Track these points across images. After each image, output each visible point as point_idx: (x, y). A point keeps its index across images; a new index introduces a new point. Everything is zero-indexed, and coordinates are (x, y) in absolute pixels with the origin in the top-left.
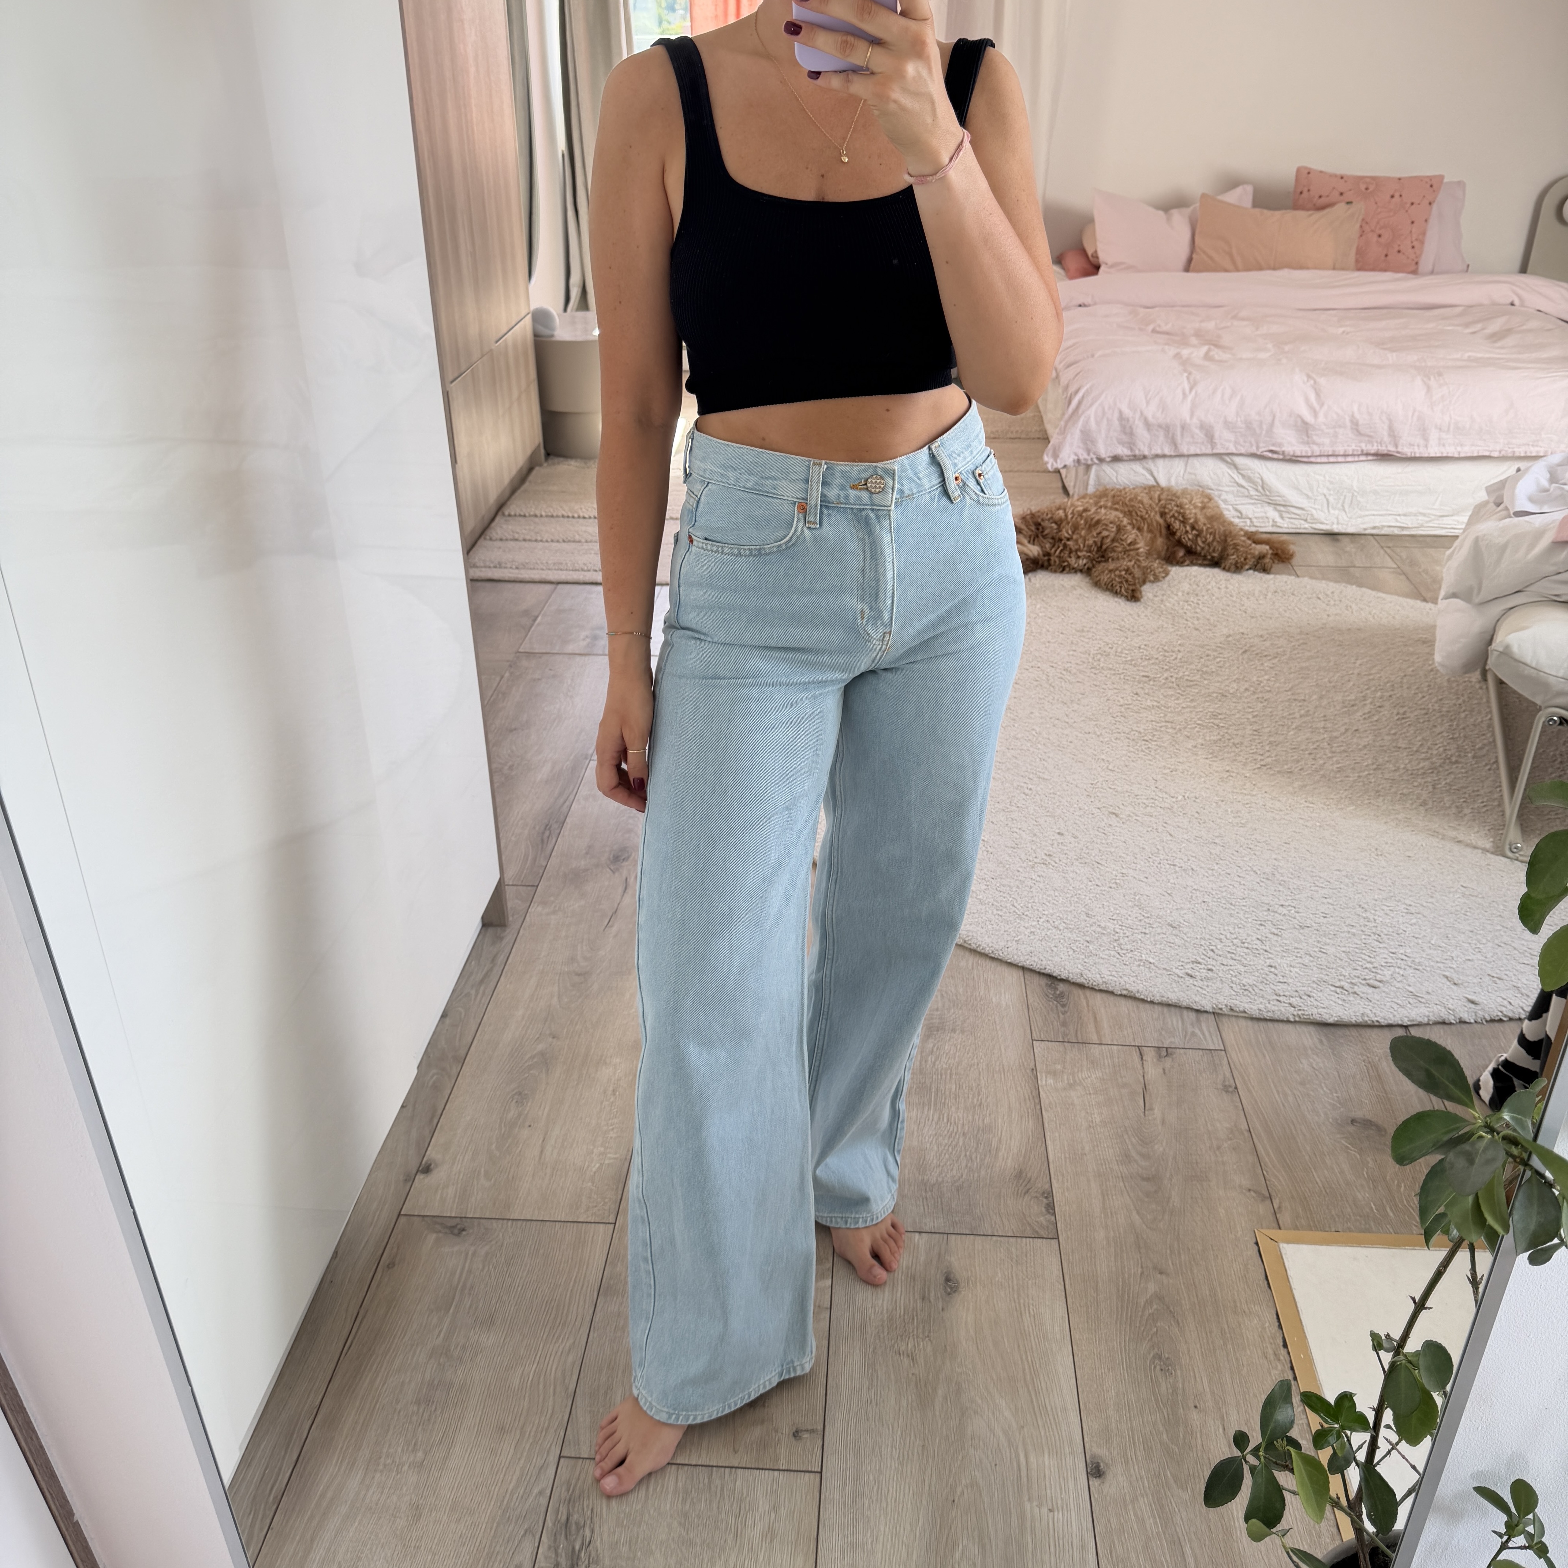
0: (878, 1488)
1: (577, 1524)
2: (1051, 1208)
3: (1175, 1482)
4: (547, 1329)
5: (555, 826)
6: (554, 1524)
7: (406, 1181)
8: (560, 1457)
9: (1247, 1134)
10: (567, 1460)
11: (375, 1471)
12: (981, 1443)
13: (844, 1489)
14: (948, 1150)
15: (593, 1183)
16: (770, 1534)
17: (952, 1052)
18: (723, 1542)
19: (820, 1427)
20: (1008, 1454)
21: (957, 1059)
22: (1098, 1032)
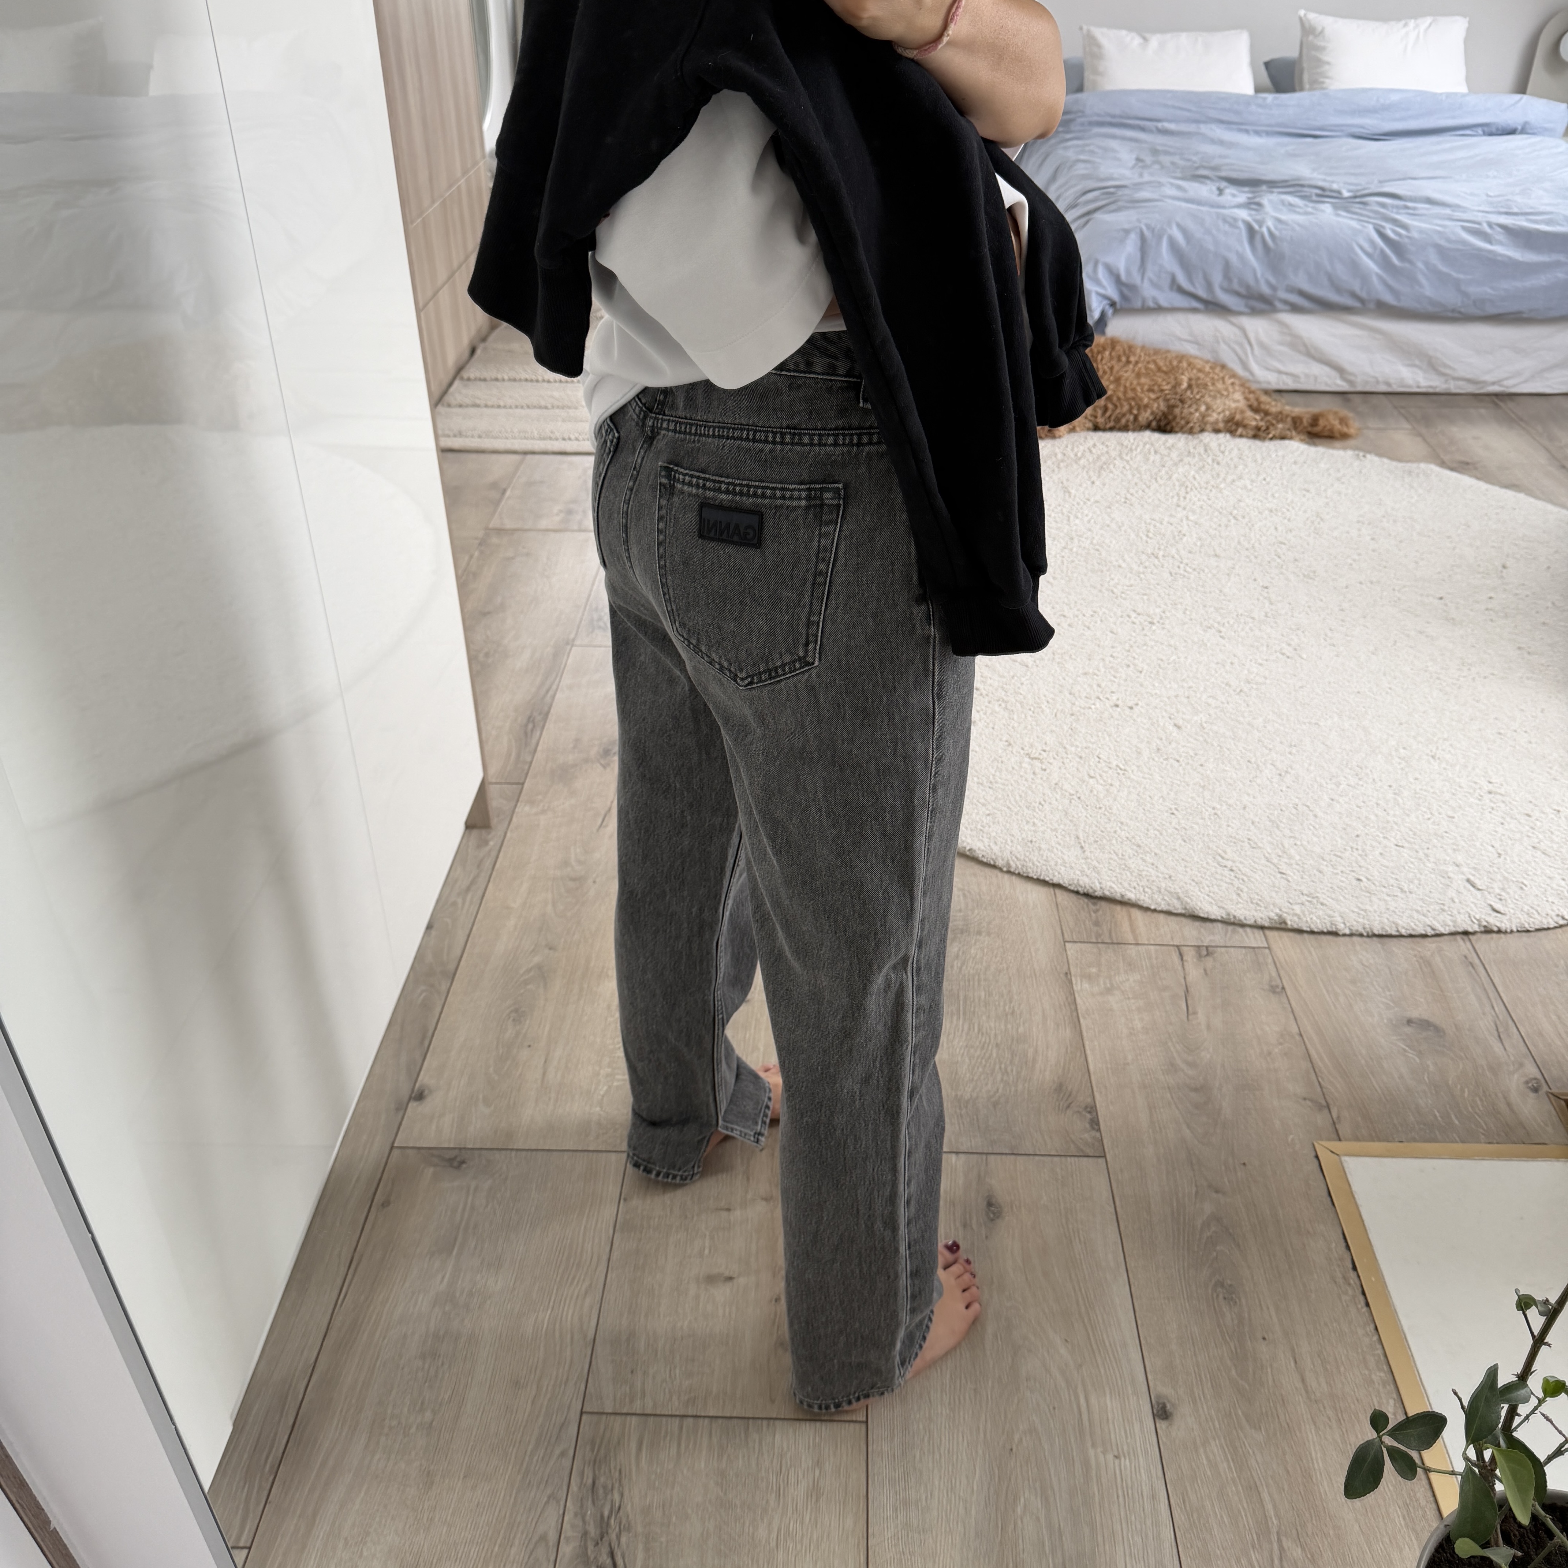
0: (929, 1438)
1: (605, 1487)
2: (1095, 1123)
3: (1248, 1421)
4: (561, 1270)
5: (539, 718)
6: (580, 1488)
7: (398, 1109)
8: (582, 1413)
9: (1298, 1038)
10: (589, 1415)
11: (380, 1434)
12: (1037, 1385)
13: (892, 1439)
14: (981, 1063)
15: (601, 1107)
16: (815, 1492)
17: (978, 957)
18: (764, 1502)
20: (1067, 1395)
21: (984, 964)
22: (1133, 931)
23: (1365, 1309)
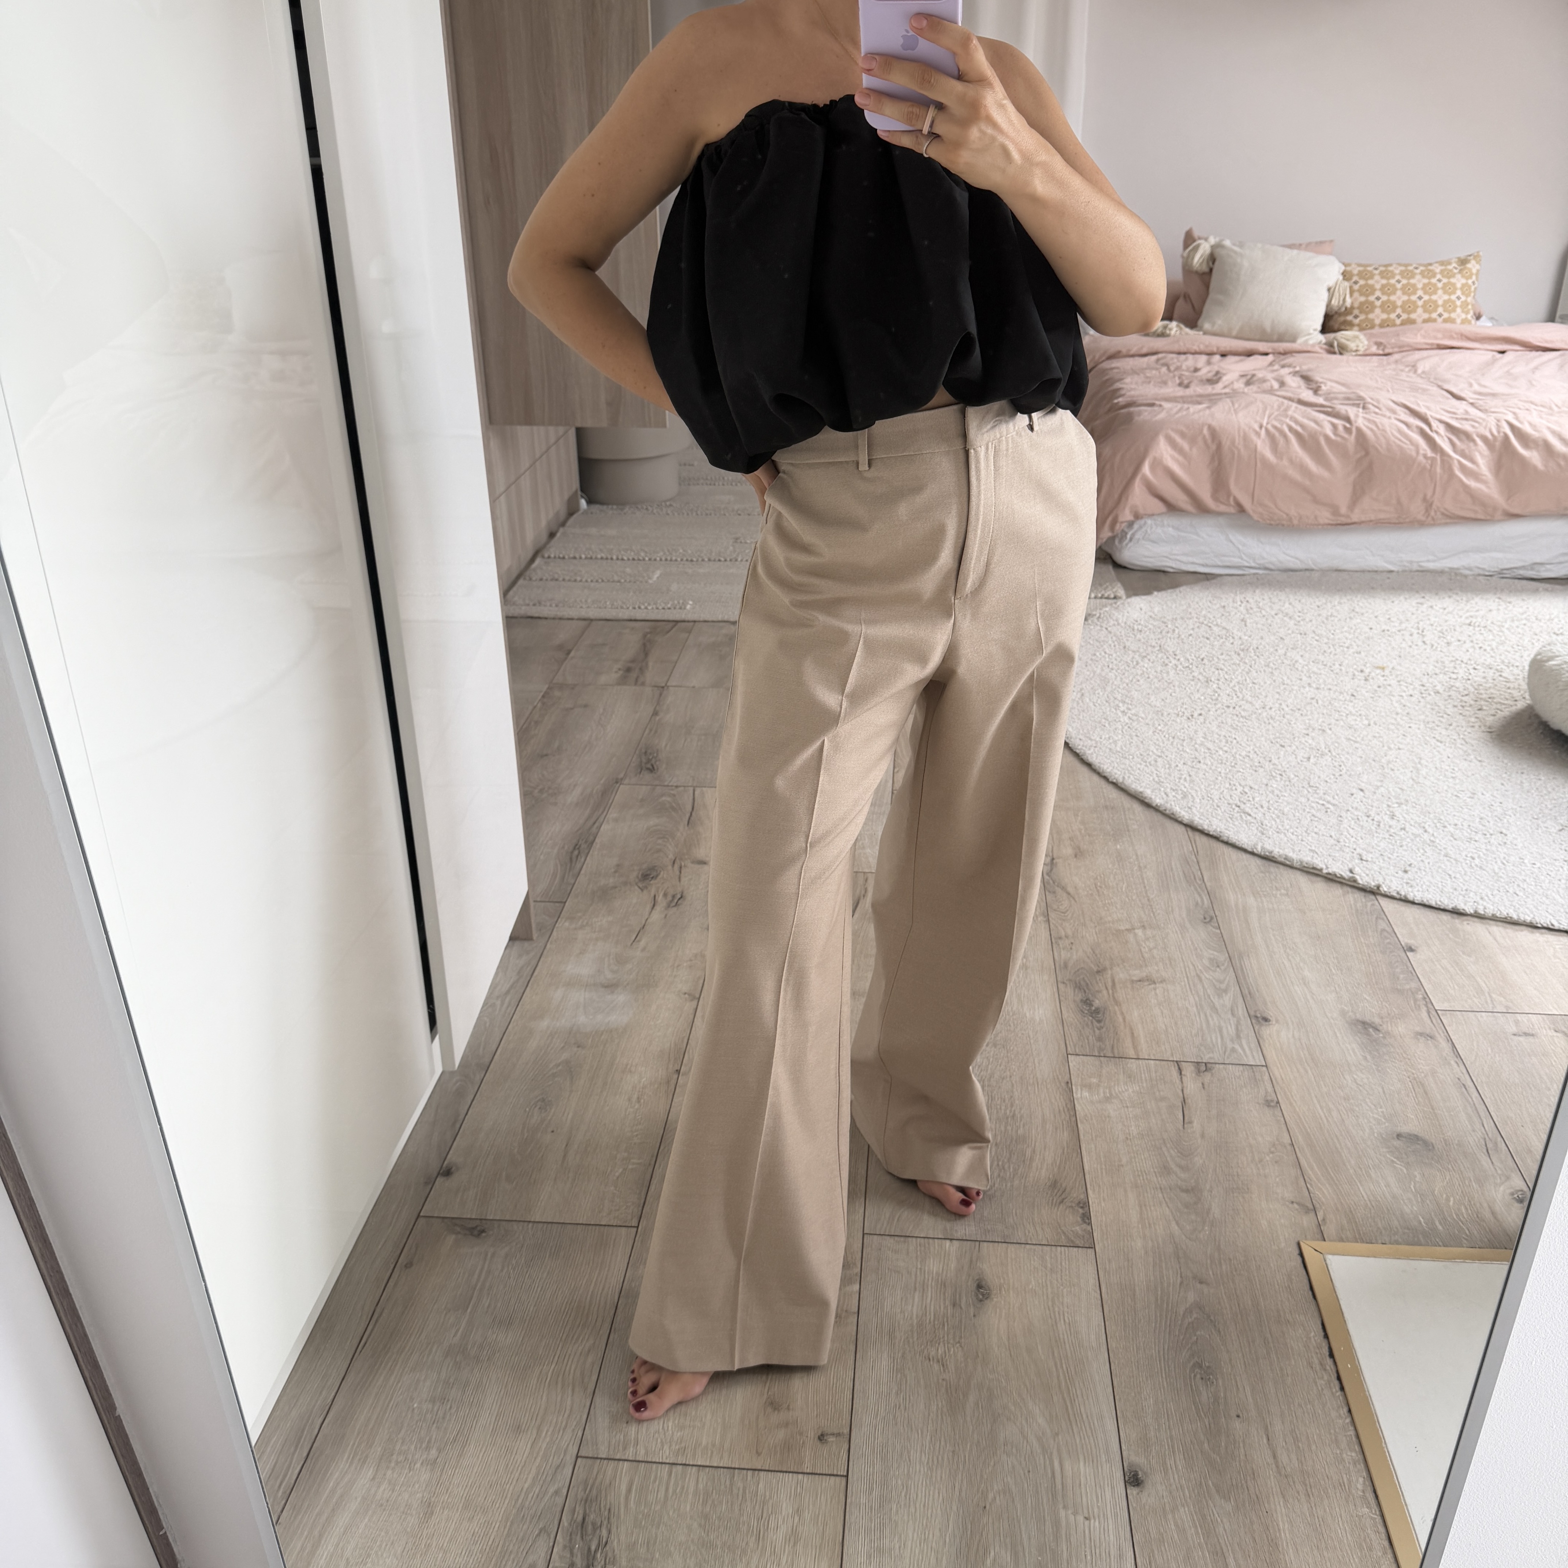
0: (906, 1493)
1: (593, 1524)
2: (1086, 1218)
3: (1218, 1491)
4: (567, 1329)
5: (584, 846)
6: (570, 1524)
7: (426, 1183)
8: (577, 1457)
9: (1289, 1148)
10: (584, 1460)
11: (388, 1468)
12: (1014, 1450)
13: (870, 1494)
15: (616, 1186)
16: (794, 1537)
18: (744, 1544)
19: (846, 1431)
20: (1042, 1461)
21: (989, 1071)
22: (1135, 1047)
23: (1339, 1393)
